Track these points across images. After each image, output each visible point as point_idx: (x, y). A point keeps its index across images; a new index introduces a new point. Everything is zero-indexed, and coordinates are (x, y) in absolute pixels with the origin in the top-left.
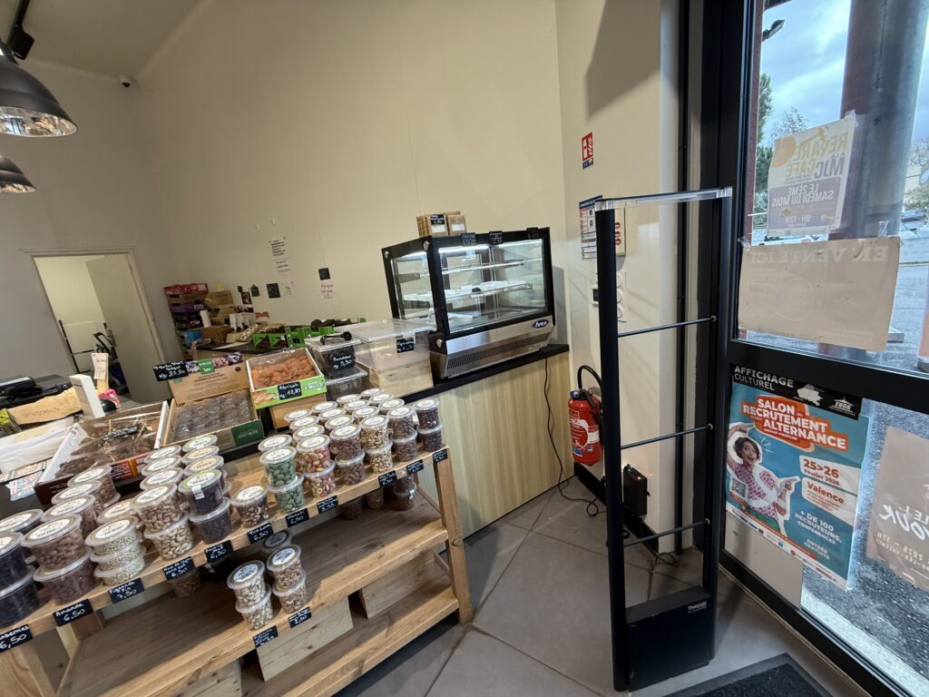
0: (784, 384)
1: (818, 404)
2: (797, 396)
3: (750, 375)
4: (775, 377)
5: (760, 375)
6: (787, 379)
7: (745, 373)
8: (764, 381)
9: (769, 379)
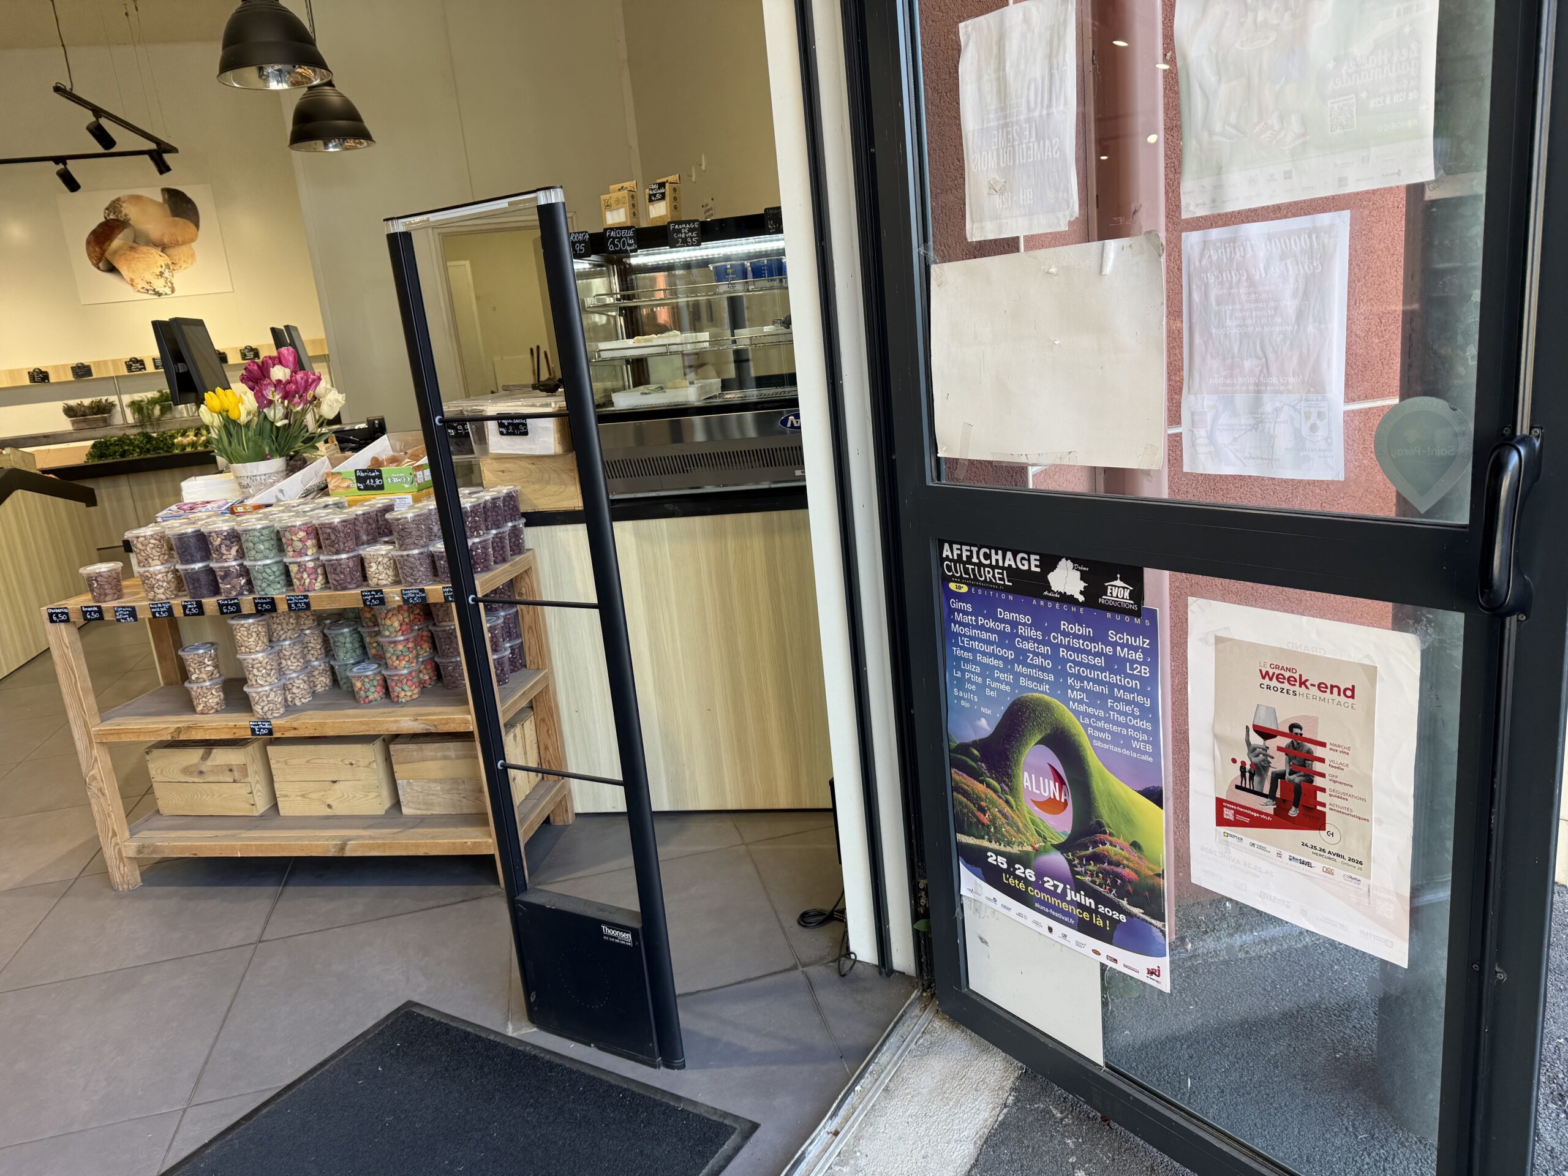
0: (1026, 567)
1: (1081, 598)
2: (1049, 589)
3: (970, 557)
4: (1009, 555)
5: (987, 556)
6: (1029, 554)
7: (960, 556)
8: (993, 568)
9: (1001, 564)
